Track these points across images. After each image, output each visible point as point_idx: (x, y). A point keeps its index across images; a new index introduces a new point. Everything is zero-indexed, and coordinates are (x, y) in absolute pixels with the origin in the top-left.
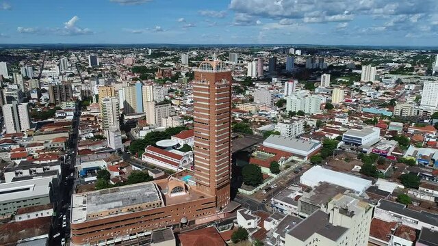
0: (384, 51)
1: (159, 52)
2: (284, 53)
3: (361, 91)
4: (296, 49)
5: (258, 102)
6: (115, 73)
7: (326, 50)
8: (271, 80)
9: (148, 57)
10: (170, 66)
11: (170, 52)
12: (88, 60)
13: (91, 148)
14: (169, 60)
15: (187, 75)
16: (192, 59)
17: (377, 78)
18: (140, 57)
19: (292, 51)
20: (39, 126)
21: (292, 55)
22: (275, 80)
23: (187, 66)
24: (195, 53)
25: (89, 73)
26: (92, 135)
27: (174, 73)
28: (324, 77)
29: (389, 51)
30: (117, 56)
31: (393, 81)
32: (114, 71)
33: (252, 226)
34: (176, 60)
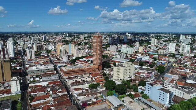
0: (166, 34)
1: (71, 35)
2: (124, 35)
3: (151, 48)
4: (128, 33)
5: (111, 50)
6: (55, 43)
7: (141, 34)
8: (117, 45)
9: (67, 37)
10: (76, 40)
11: (75, 35)
12: (43, 38)
13: (58, 62)
14: (76, 38)
15: (84, 43)
16: (86, 37)
17: (157, 43)
18: (64, 37)
19: (127, 34)
20: (37, 57)
21: (126, 36)
22: (118, 44)
23: (84, 40)
24: (86, 35)
25: (45, 43)
26: (56, 59)
27: (79, 42)
28: (137, 43)
29: (168, 34)
30: (54, 36)
31: (163, 44)
32: (55, 42)
33: (108, 73)
34: (79, 38)
